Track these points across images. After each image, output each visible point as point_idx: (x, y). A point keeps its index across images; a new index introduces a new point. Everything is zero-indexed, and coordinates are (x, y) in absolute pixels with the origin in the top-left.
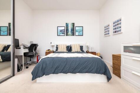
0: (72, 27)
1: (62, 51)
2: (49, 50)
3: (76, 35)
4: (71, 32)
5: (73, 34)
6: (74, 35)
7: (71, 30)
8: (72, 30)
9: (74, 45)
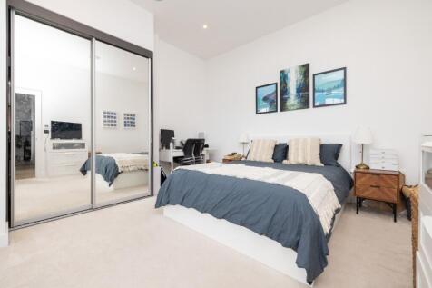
0: (300, 78)
1: (258, 160)
2: (233, 154)
3: (314, 106)
4: (298, 97)
5: (305, 104)
6: (308, 107)
7: (297, 92)
8: (299, 90)
9: (297, 141)
